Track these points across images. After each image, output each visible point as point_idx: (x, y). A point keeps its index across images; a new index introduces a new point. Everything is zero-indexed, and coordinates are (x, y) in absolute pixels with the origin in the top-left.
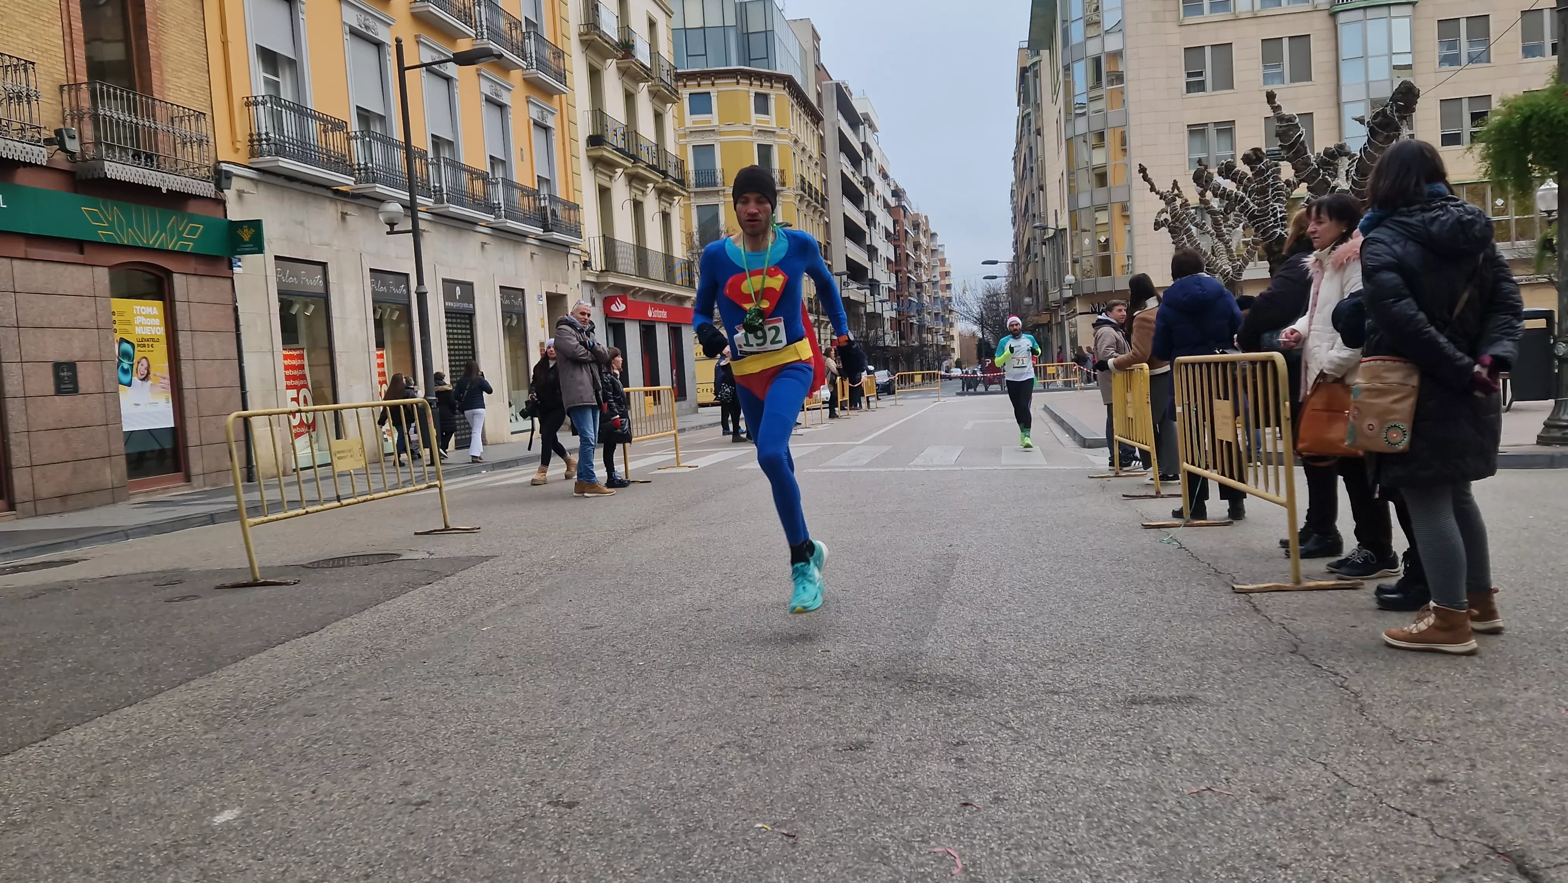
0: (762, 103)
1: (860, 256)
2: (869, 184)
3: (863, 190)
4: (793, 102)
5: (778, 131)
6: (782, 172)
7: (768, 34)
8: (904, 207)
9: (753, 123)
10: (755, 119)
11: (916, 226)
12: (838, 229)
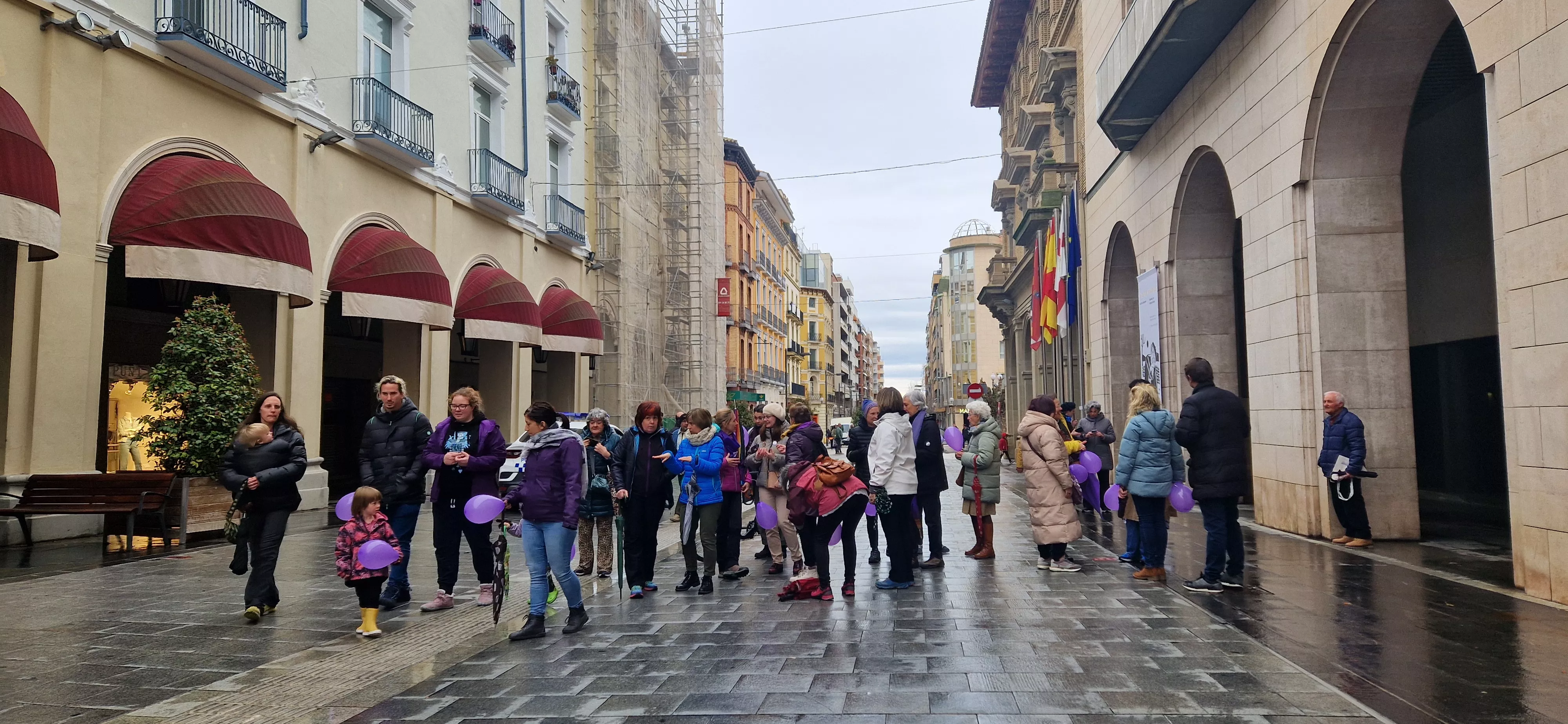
0: (812, 302)
1: (845, 368)
2: (850, 327)
3: (847, 333)
4: (824, 299)
5: (819, 315)
6: (820, 335)
7: (815, 270)
8: (863, 334)
9: (808, 312)
10: (809, 308)
11: (867, 341)
12: (838, 356)
